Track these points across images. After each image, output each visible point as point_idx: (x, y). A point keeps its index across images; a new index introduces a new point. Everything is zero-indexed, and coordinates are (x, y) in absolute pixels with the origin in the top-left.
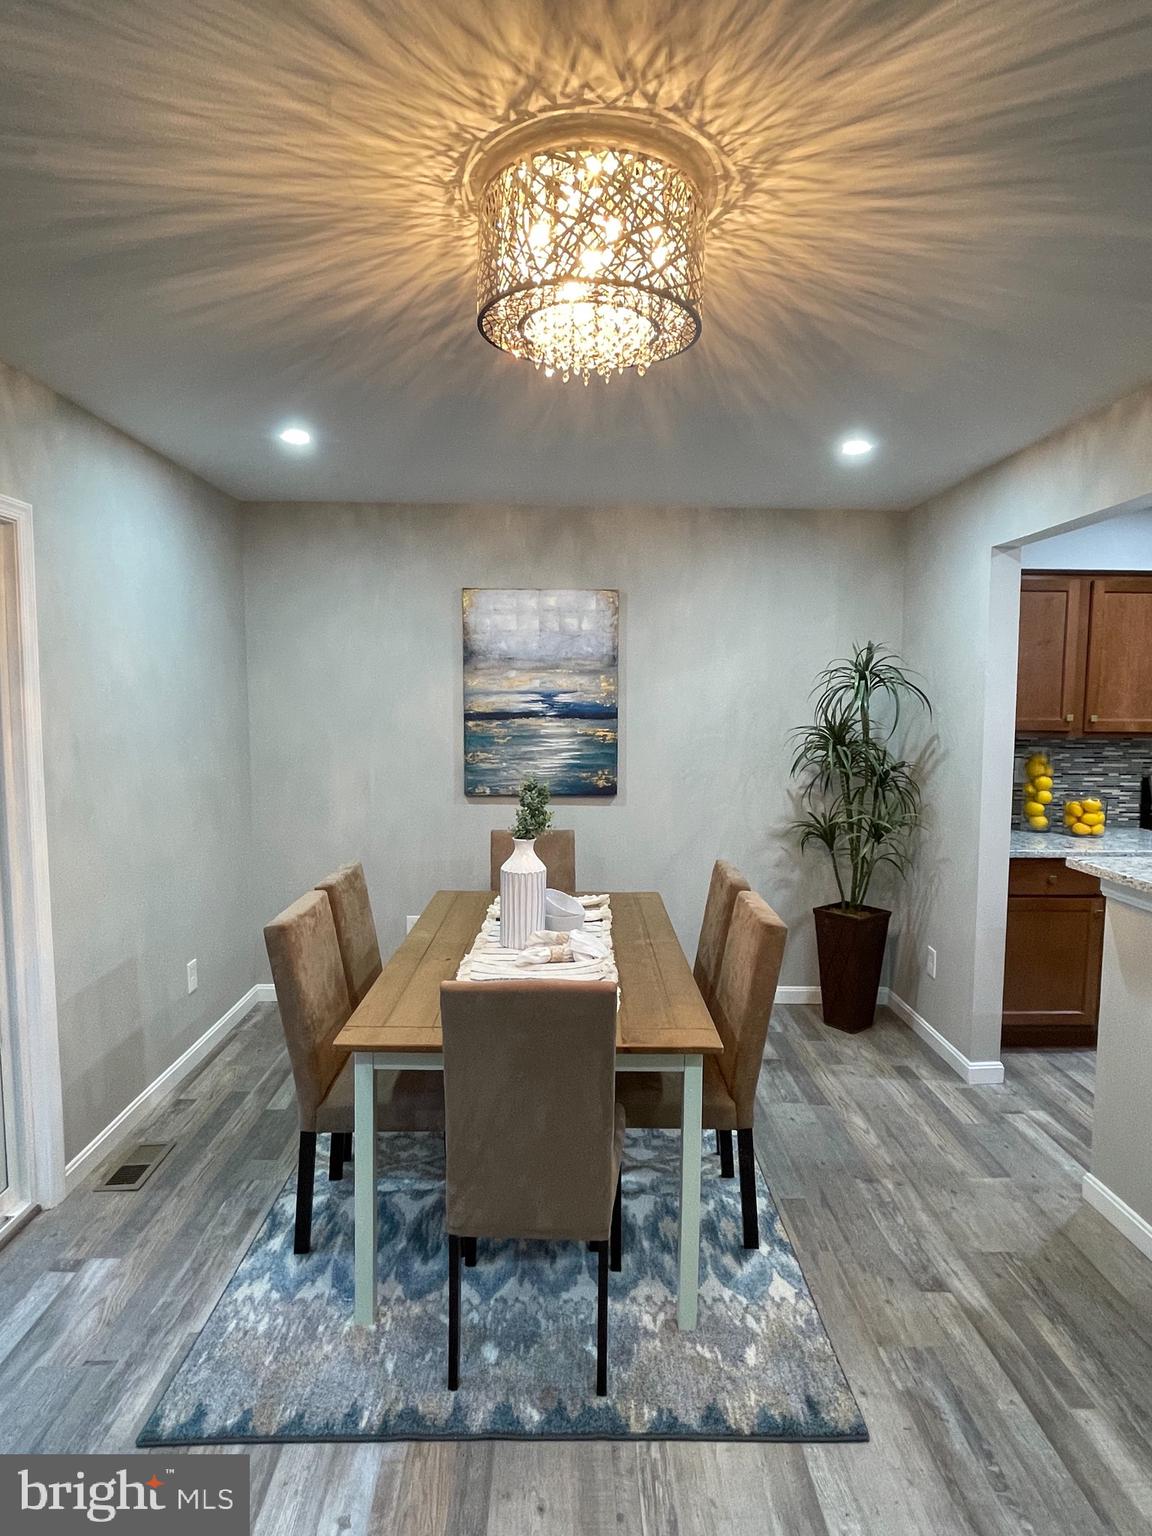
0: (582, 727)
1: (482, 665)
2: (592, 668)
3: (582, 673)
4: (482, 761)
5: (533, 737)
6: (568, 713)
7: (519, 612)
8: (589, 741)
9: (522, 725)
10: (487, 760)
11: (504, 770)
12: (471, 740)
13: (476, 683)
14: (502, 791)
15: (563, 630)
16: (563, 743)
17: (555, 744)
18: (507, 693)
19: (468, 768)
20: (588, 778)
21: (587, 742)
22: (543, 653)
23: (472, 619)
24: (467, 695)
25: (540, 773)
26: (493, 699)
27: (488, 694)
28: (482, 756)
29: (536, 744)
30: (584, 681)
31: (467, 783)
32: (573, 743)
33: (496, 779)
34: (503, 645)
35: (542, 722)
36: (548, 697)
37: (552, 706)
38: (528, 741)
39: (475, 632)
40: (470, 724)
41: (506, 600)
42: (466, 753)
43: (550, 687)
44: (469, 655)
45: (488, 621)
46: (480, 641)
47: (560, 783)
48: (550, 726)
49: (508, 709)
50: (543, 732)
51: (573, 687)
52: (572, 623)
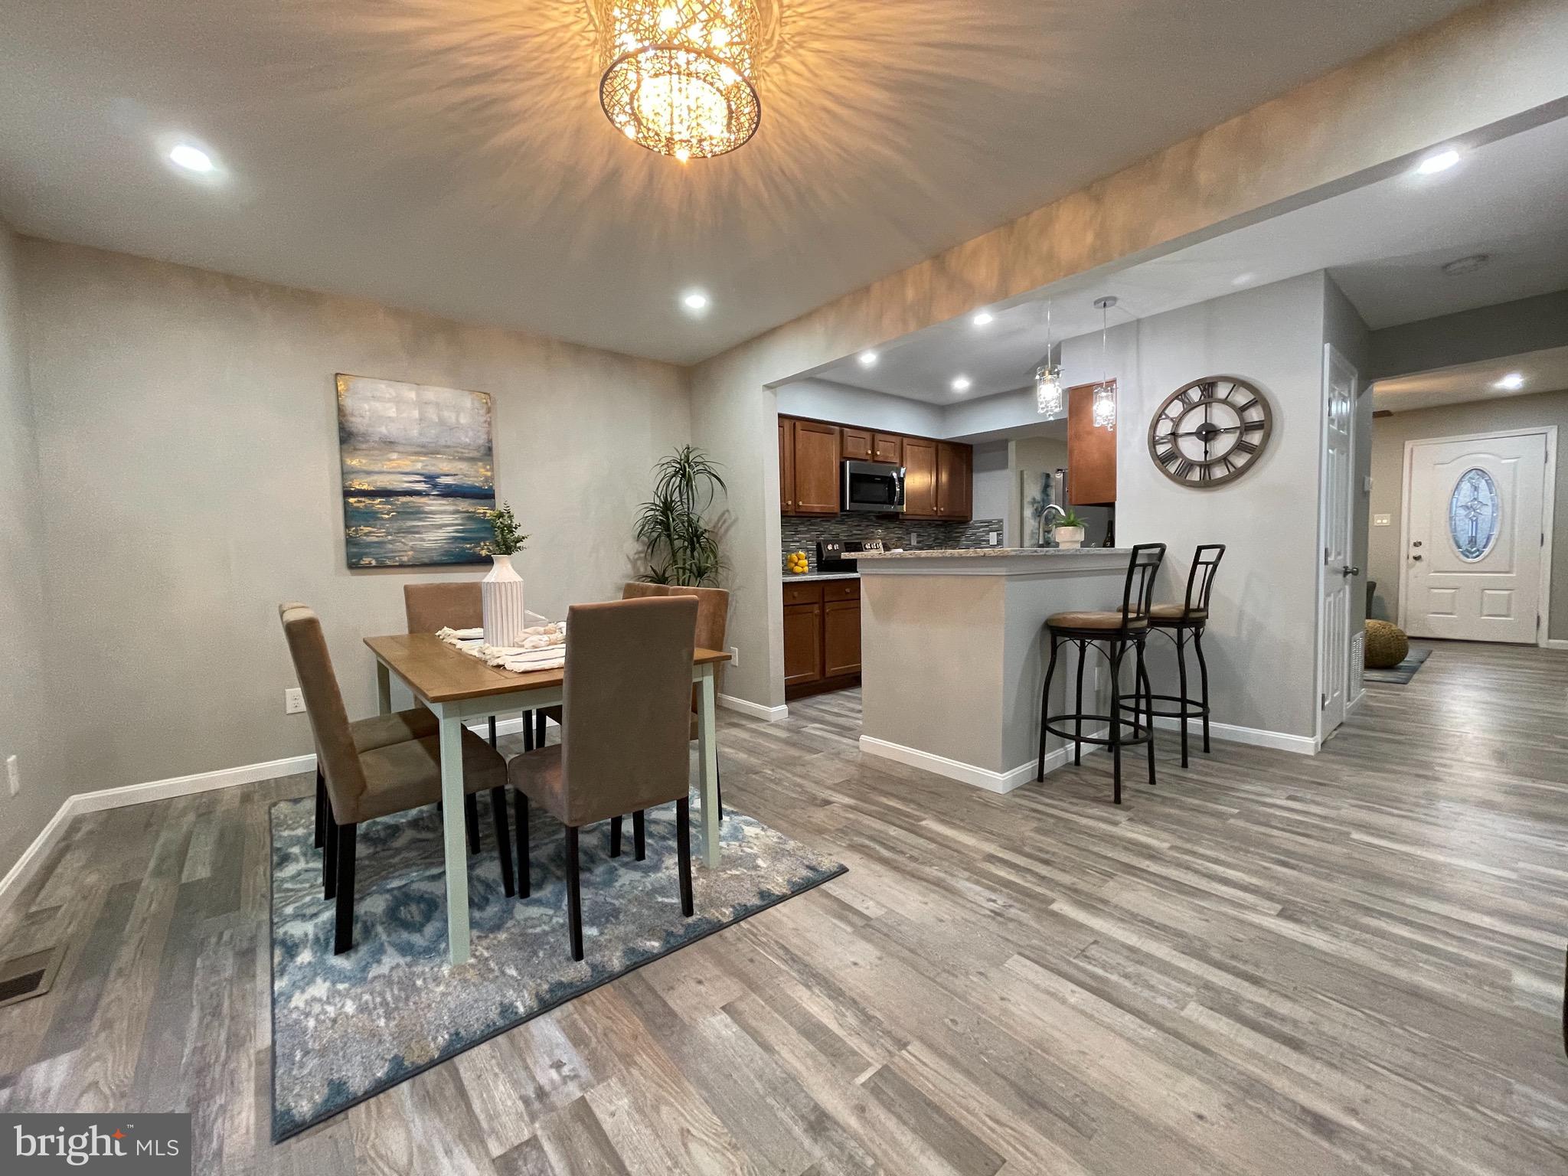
0: (464, 505)
1: (364, 446)
2: (471, 455)
3: (461, 459)
4: (366, 534)
5: (417, 513)
6: (450, 493)
7: (398, 401)
8: (471, 517)
9: (407, 503)
10: (370, 534)
11: (390, 542)
12: (351, 517)
13: (354, 462)
14: (388, 563)
15: (442, 422)
16: (448, 519)
17: (439, 519)
18: (389, 473)
19: (350, 541)
20: (470, 549)
21: (469, 518)
22: (424, 440)
23: (349, 403)
24: (345, 473)
25: (426, 545)
26: (375, 477)
27: (369, 473)
28: (367, 529)
29: (420, 519)
30: (463, 466)
31: (349, 556)
32: (456, 519)
33: (383, 551)
34: (383, 430)
35: (424, 500)
36: (430, 479)
37: (435, 486)
38: (412, 516)
39: (352, 415)
40: (352, 500)
41: (384, 388)
42: (347, 527)
43: (432, 470)
44: (347, 437)
45: (366, 406)
46: (358, 423)
47: (447, 553)
48: (433, 504)
49: (390, 487)
50: (427, 509)
51: (454, 471)
52: (450, 416)
